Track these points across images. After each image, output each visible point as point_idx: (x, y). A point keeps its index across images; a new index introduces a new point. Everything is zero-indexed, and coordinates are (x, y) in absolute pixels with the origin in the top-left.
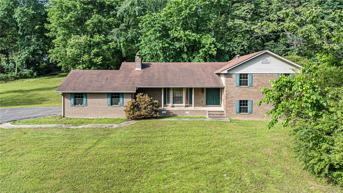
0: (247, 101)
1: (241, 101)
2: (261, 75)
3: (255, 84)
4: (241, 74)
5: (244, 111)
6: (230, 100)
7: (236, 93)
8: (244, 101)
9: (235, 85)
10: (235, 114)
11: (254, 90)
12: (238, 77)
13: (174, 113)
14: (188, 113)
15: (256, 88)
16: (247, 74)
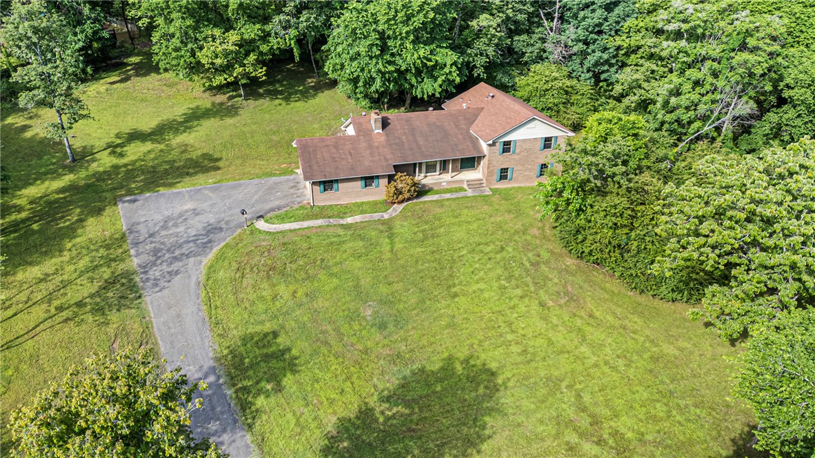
0: (507, 169)
1: (502, 169)
2: (524, 141)
3: (517, 151)
4: (504, 142)
5: (503, 179)
6: (491, 169)
7: (498, 161)
8: (505, 169)
9: (498, 153)
10: (495, 182)
11: (516, 157)
12: (502, 144)
13: (430, 186)
14: (445, 184)
15: (518, 154)
16: (510, 141)
